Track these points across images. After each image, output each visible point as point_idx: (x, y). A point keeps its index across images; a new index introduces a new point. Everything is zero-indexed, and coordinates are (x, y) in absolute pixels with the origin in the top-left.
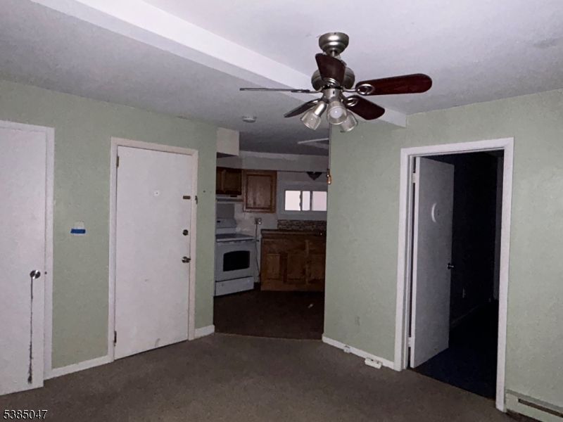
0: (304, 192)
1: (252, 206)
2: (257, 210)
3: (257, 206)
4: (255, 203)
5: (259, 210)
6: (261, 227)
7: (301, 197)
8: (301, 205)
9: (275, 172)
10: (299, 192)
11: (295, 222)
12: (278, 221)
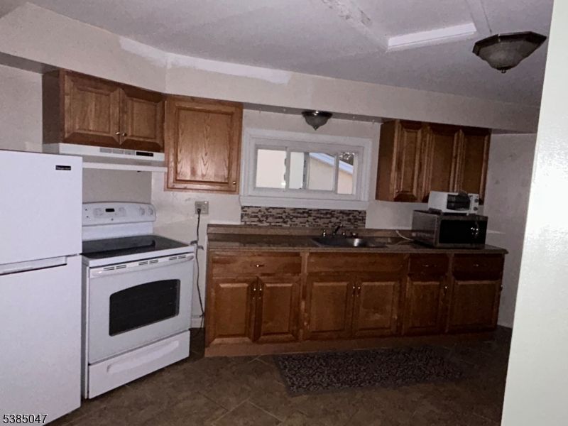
0: (293, 155)
1: (188, 178)
2: (198, 186)
3: (198, 179)
4: (193, 172)
5: (205, 187)
6: (206, 220)
7: (287, 162)
8: (287, 177)
9: (240, 106)
10: (283, 154)
11: (274, 212)
12: (243, 208)
